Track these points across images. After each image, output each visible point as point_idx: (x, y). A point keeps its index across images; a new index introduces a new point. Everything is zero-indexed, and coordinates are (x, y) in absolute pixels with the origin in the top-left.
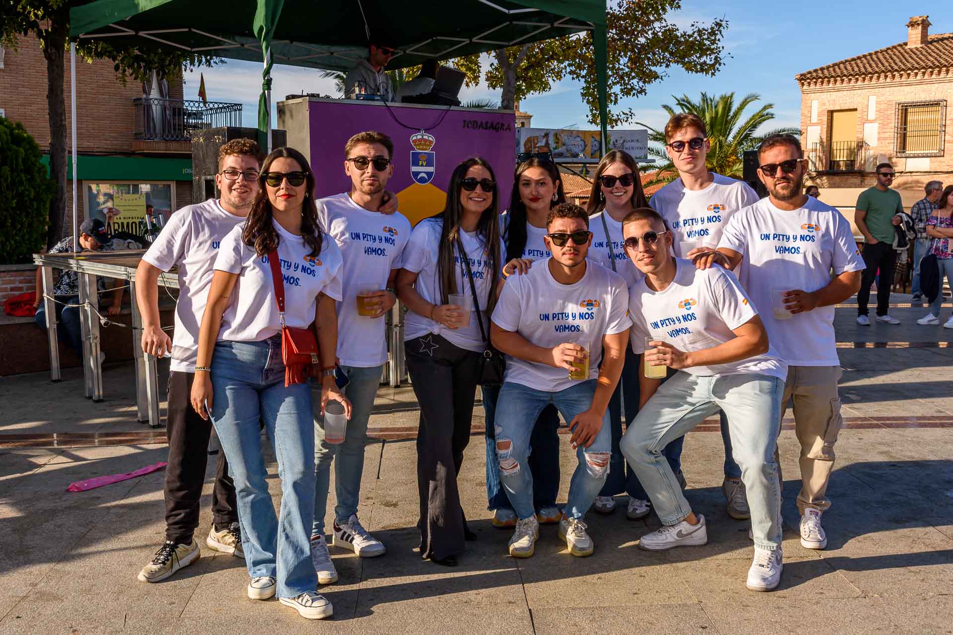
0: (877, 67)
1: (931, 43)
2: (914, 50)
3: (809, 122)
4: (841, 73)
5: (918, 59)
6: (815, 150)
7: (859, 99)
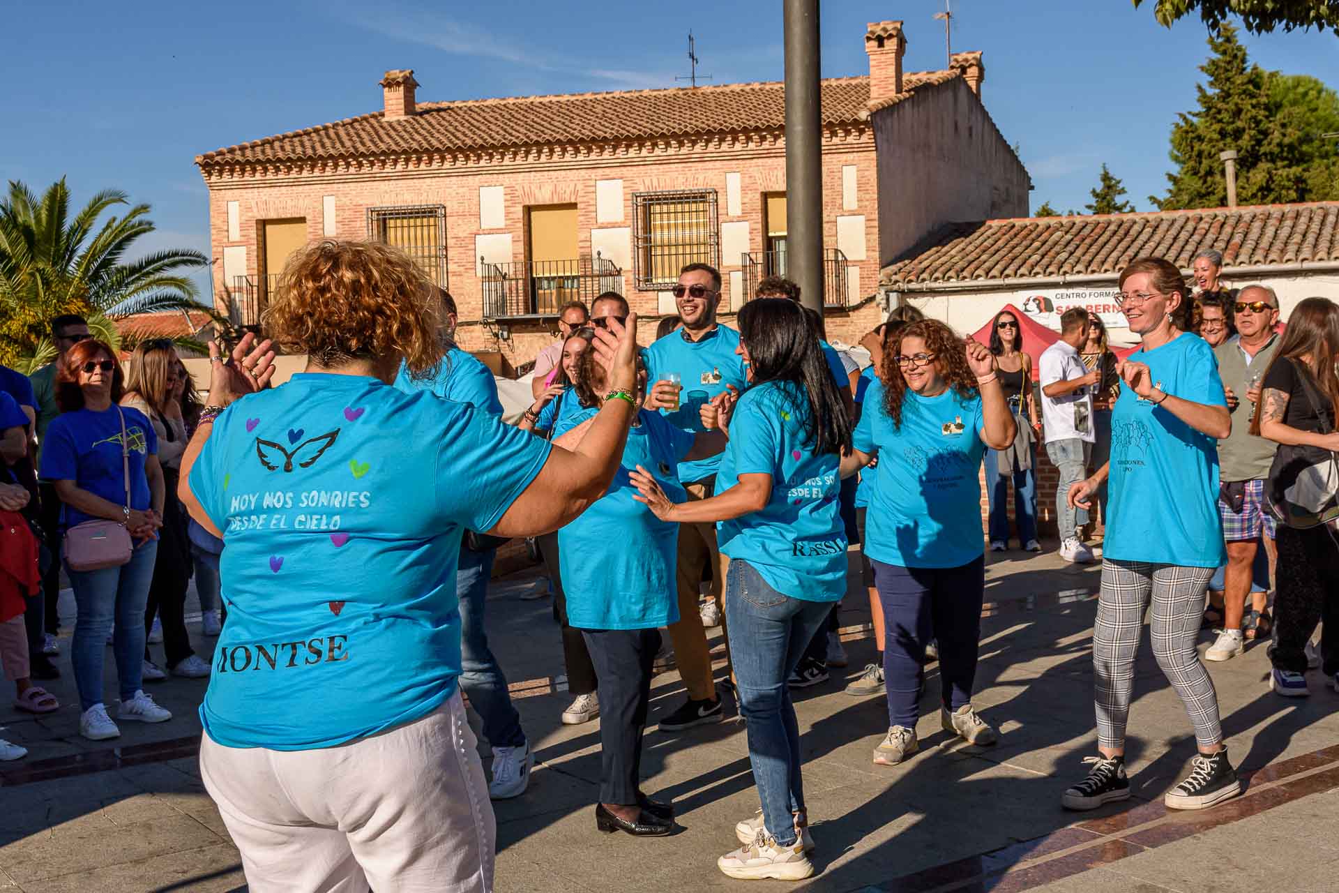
0: (334, 147)
1: (421, 114)
2: (395, 125)
3: (226, 240)
4: (274, 157)
5: (398, 138)
6: (240, 290)
7: (307, 200)
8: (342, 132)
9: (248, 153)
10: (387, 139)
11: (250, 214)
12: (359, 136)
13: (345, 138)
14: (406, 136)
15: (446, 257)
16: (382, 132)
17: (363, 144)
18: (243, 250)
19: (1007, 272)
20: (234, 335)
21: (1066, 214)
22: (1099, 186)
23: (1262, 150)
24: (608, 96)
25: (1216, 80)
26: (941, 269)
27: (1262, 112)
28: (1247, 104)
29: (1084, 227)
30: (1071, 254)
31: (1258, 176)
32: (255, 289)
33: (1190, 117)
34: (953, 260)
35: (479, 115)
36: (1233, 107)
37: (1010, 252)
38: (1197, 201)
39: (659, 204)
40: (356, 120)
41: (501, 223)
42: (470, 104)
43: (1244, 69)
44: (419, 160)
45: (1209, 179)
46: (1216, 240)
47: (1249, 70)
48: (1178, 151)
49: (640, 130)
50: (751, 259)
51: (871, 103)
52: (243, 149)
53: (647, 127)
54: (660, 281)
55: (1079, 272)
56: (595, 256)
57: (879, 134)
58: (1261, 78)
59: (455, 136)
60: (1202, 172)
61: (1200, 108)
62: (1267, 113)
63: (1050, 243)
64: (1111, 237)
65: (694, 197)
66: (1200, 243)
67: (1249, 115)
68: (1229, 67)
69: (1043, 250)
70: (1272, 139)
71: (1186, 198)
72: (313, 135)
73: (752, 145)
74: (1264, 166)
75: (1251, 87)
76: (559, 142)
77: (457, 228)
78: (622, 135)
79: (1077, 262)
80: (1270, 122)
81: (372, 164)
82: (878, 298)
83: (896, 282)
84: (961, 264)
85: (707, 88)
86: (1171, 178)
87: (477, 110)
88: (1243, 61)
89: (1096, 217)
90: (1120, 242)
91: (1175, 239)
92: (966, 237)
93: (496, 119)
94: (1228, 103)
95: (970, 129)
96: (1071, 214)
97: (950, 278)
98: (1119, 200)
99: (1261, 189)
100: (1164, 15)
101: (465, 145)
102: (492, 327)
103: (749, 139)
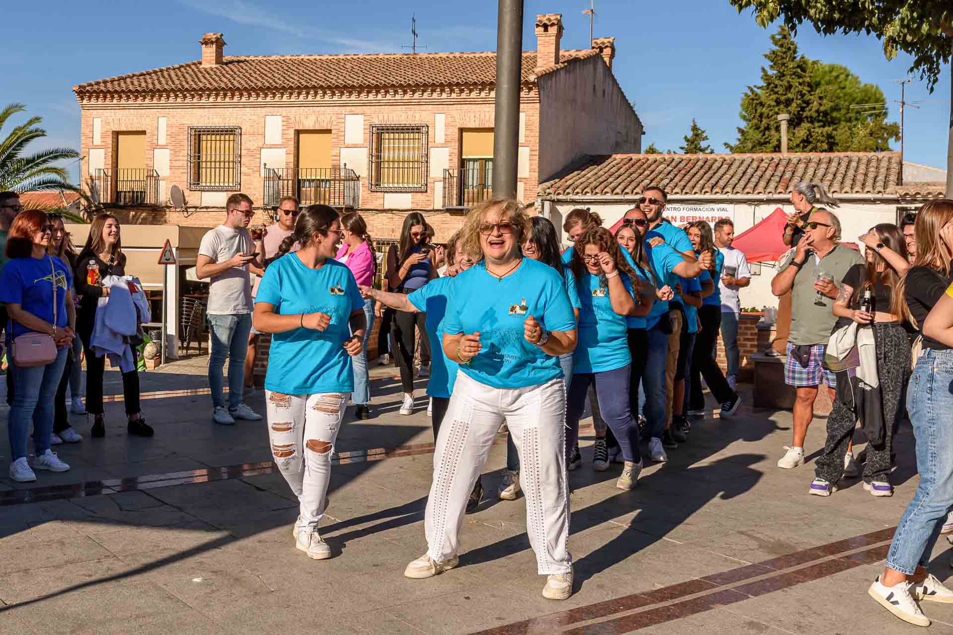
0: (167, 84)
1: (226, 64)
2: (208, 70)
3: (90, 144)
4: (127, 89)
5: (211, 80)
6: (99, 178)
7: (148, 119)
8: (172, 73)
9: (109, 85)
10: (203, 80)
11: (108, 127)
12: (184, 77)
13: (175, 78)
14: (217, 79)
15: (240, 162)
16: (200, 75)
17: (187, 83)
18: (103, 151)
19: (626, 191)
20: (94, 209)
21: (665, 152)
22: (690, 135)
23: (805, 114)
24: (355, 57)
25: (775, 64)
26: (581, 187)
27: (806, 88)
28: (795, 82)
29: (680, 162)
30: (671, 180)
31: (801, 132)
32: (109, 178)
33: (755, 89)
34: (589, 181)
35: (266, 66)
36: (786, 84)
37: (629, 177)
38: (758, 148)
39: (388, 133)
40: (182, 66)
41: (278, 140)
42: (260, 58)
43: (795, 58)
44: (225, 95)
45: (767, 133)
46: (773, 175)
47: (798, 59)
48: (746, 112)
49: (377, 82)
50: (449, 174)
51: (537, 70)
52: (105, 82)
53: (383, 80)
54: (386, 185)
55: (677, 193)
56: (342, 166)
57: (542, 92)
58: (807, 64)
59: (250, 80)
60: (762, 128)
61: (762, 83)
62: (809, 89)
63: (656, 172)
64: (699, 170)
65: (412, 129)
66: (761, 177)
67: (797, 89)
68: (784, 56)
69: (652, 176)
70: (812, 107)
71: (750, 145)
72: (153, 75)
73: (454, 95)
74: (805, 125)
75: (799, 70)
76: (321, 87)
77: (248, 143)
78: (365, 84)
79: (675, 186)
80: (811, 95)
81: (193, 96)
82: (536, 204)
83: (549, 194)
84: (594, 184)
85: (423, 55)
86: (741, 131)
87: (265, 63)
88: (795, 52)
89: (689, 156)
90: (705, 173)
91: (744, 173)
92: (598, 165)
93: (278, 70)
94: (782, 81)
95: (604, 91)
96: (669, 152)
97: (587, 192)
98: (703, 144)
99: (803, 141)
100: (762, 19)
101: (257, 86)
102: (270, 212)
103: (452, 91)
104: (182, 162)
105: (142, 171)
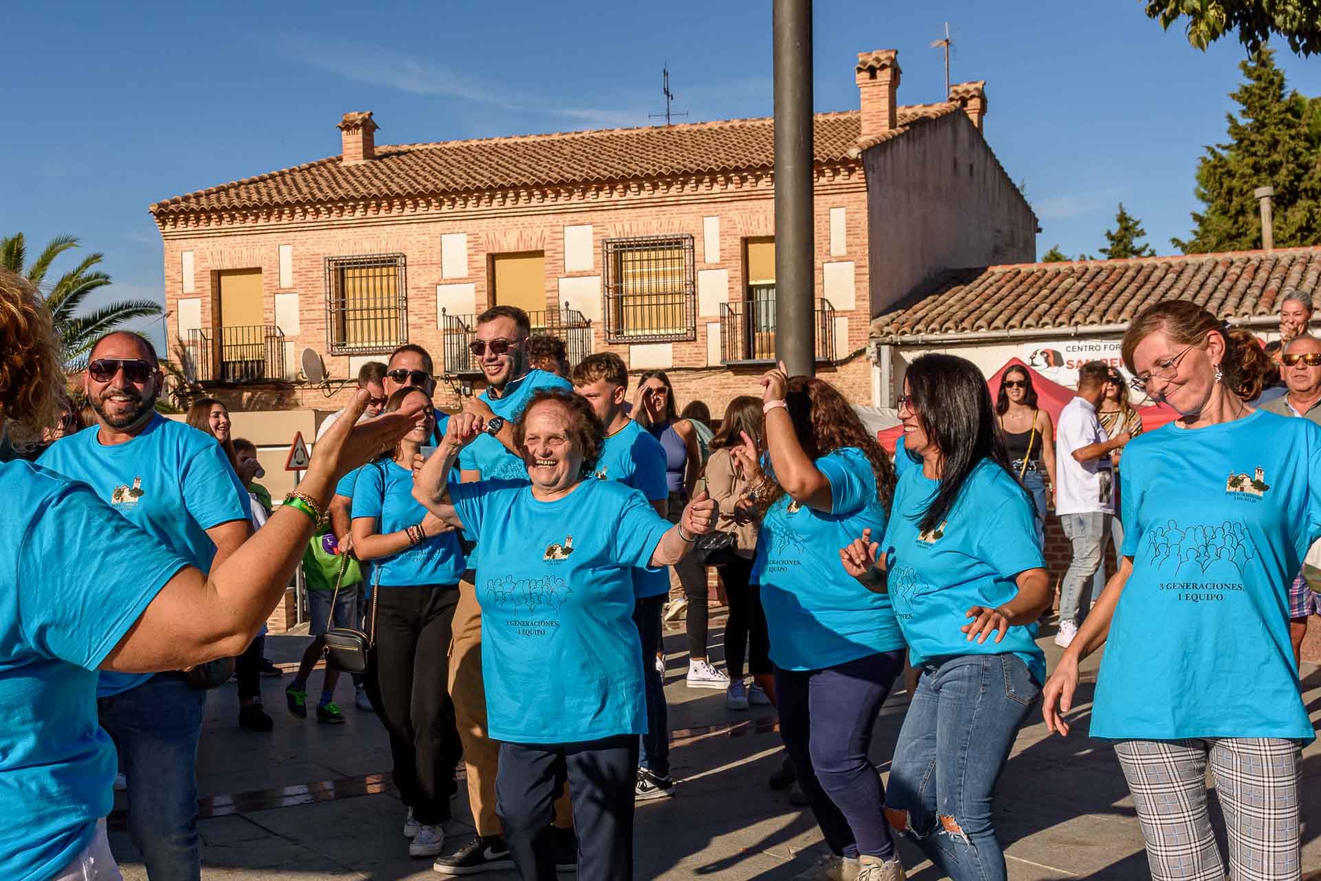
0: (290, 194)
1: (380, 158)
2: (353, 169)
3: (179, 292)
4: (229, 204)
5: (356, 184)
6: (194, 343)
7: (263, 250)
8: (298, 177)
9: (203, 200)
10: (344, 184)
11: (205, 265)
12: (316, 182)
13: (302, 184)
14: (365, 182)
15: (406, 308)
16: (340, 178)
17: (321, 190)
18: (198, 302)
19: (1012, 322)
20: (188, 390)
21: (1076, 259)
22: (1115, 229)
23: (1302, 186)
24: (577, 136)
25: (1249, 108)
26: (939, 320)
27: (1302, 144)
28: (1284, 135)
29: (1098, 273)
30: (1084, 302)
31: (1297, 215)
32: (210, 342)
33: (1219, 150)
34: (951, 310)
35: (441, 158)
36: (1269, 139)
37: (1015, 300)
38: (1227, 243)
39: (632, 251)
40: (313, 166)
41: (464, 272)
42: (431, 146)
43: (1282, 96)
44: (379, 207)
45: (1241, 219)
46: (1249, 287)
47: (1287, 97)
48: (1206, 187)
49: (611, 172)
50: (729, 309)
51: (861, 140)
52: (197, 196)
53: (619, 170)
54: (632, 333)
55: (1092, 323)
56: (563, 306)
57: (870, 174)
58: (1302, 105)
59: (416, 181)
60: (1233, 212)
61: (1230, 140)
62: (1308, 145)
63: (1059, 291)
64: (1129, 283)
65: (669, 244)
66: (1230, 289)
67: (1287, 147)
68: (1264, 94)
69: (1052, 298)
70: (1314, 174)
71: (1213, 240)
72: (269, 181)
73: (731, 187)
74: (1304, 203)
75: (1289, 116)
76: (525, 186)
77: (417, 278)
78: (592, 177)
79: (1091, 312)
80: (1312, 154)
81: (330, 211)
82: (868, 351)
83: (889, 333)
84: (960, 314)
85: (683, 127)
86: (1197, 218)
87: (439, 153)
88: (1281, 87)
89: (1112, 262)
90: (1139, 288)
91: (1202, 285)
92: (966, 285)
93: (459, 162)
94: (1262, 134)
95: (971, 167)
96: (1083, 258)
97: (948, 329)
98: (1137, 243)
99: (1301, 229)
100: (1199, 38)
101: (427, 190)
102: (454, 382)
103: (728, 180)
104: (317, 313)
105: (258, 329)
